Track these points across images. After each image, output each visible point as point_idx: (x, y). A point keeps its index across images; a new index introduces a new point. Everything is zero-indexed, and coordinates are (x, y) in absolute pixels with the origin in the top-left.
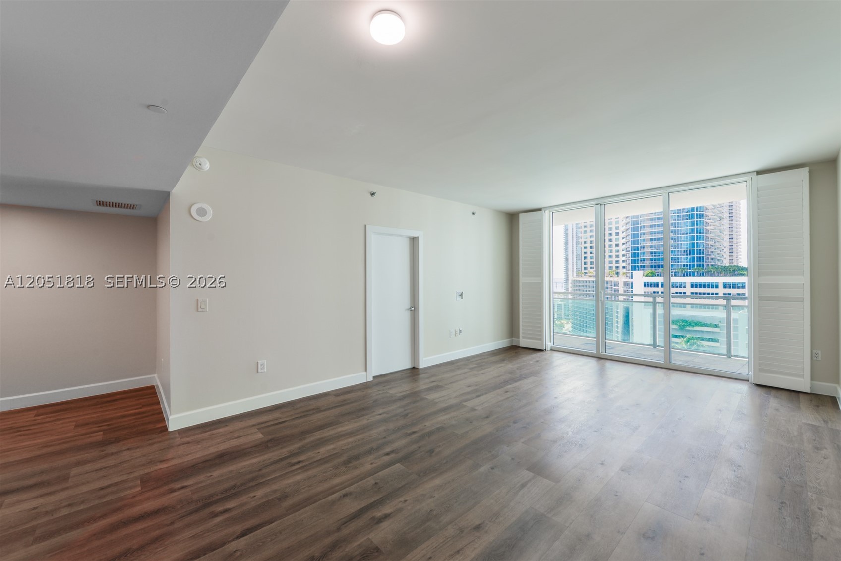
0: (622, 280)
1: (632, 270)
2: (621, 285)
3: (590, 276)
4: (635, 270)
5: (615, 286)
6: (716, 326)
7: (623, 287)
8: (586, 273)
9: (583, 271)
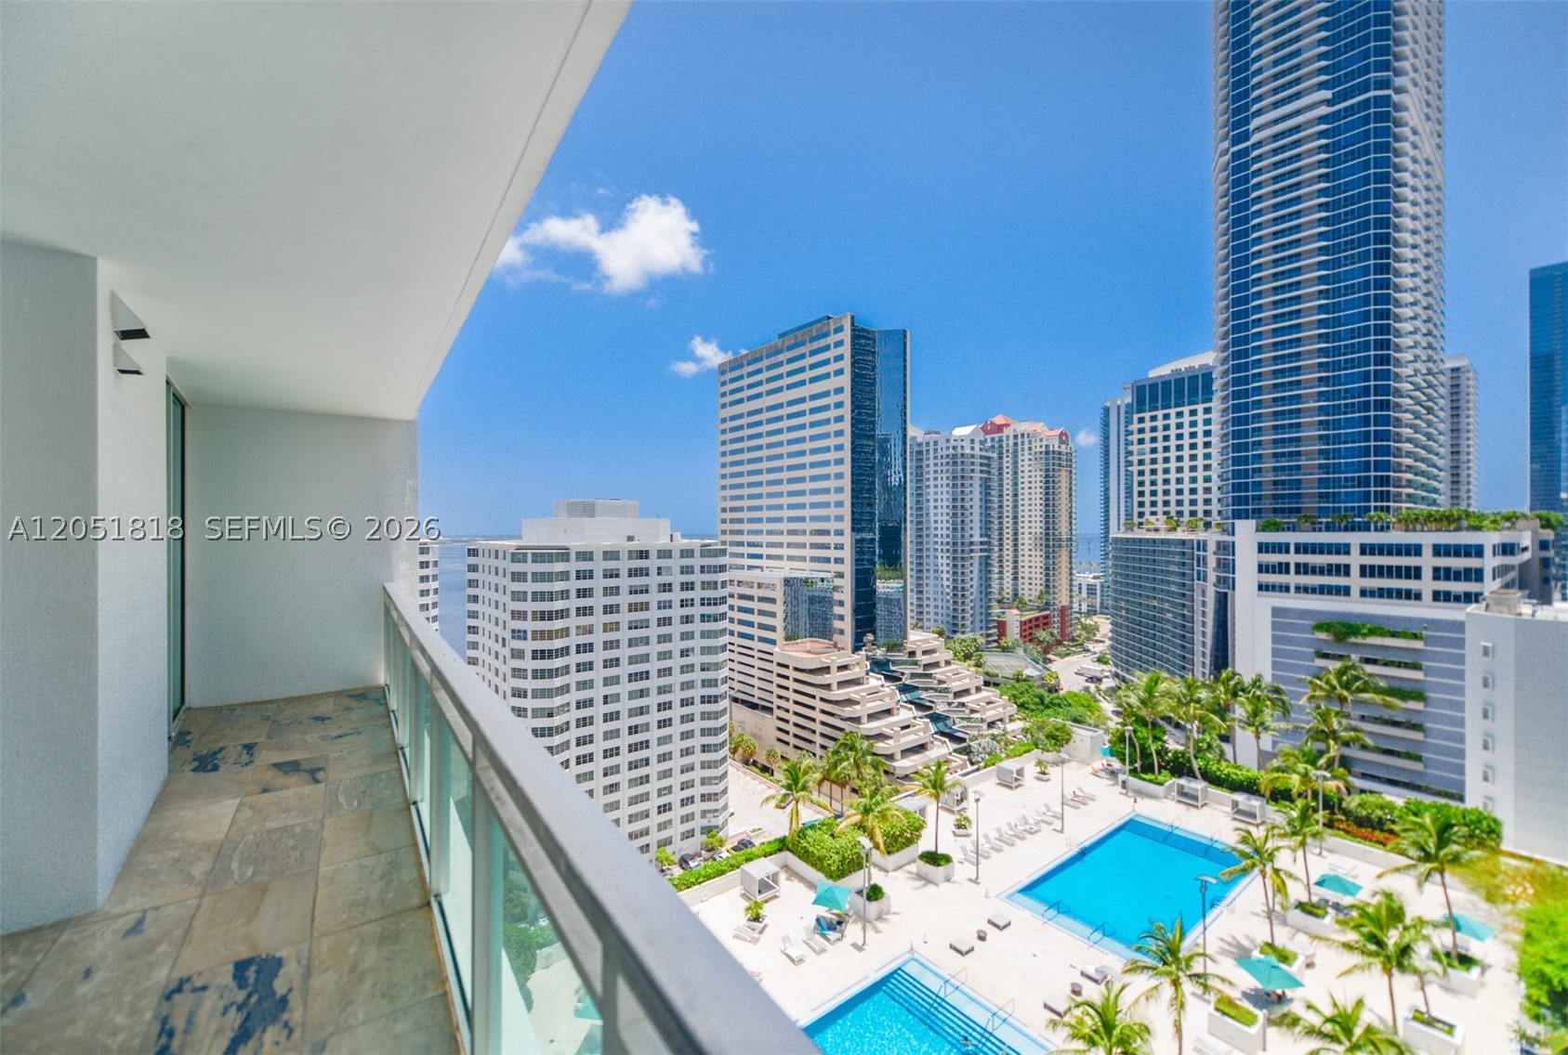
0: (1212, 537)
1: (1233, 518)
2: (1212, 547)
3: (1148, 530)
4: (1240, 518)
5: (1199, 550)
6: (1415, 637)
7: (1215, 553)
8: (1141, 524)
9: (1136, 520)
